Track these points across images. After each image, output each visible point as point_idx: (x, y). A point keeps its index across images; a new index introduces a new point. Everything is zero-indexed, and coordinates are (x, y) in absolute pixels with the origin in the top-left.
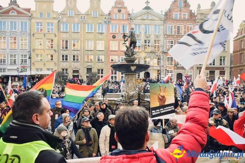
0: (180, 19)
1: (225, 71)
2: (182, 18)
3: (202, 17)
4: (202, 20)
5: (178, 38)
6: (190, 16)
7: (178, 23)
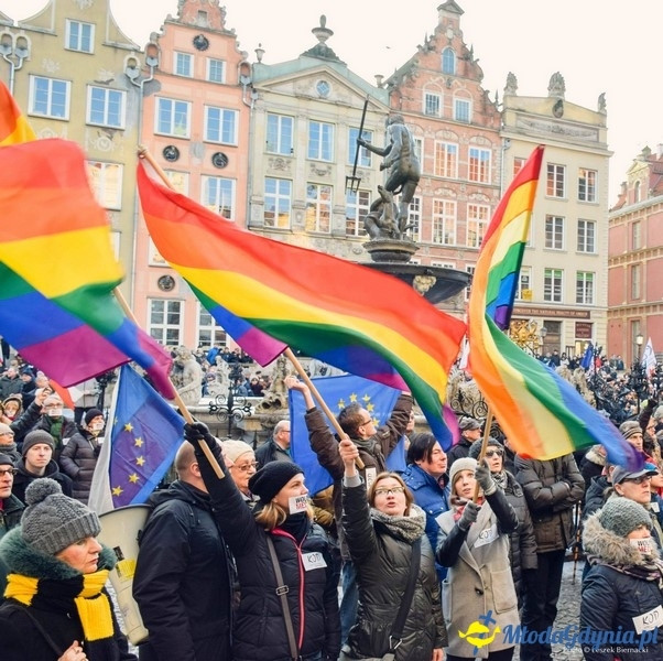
0: (447, 119)
1: (591, 324)
2: (454, 116)
3: (520, 124)
4: (520, 133)
5: (437, 189)
6: (481, 113)
7: (440, 133)
